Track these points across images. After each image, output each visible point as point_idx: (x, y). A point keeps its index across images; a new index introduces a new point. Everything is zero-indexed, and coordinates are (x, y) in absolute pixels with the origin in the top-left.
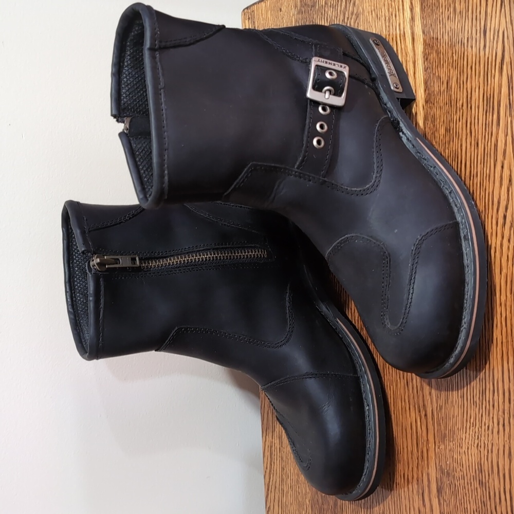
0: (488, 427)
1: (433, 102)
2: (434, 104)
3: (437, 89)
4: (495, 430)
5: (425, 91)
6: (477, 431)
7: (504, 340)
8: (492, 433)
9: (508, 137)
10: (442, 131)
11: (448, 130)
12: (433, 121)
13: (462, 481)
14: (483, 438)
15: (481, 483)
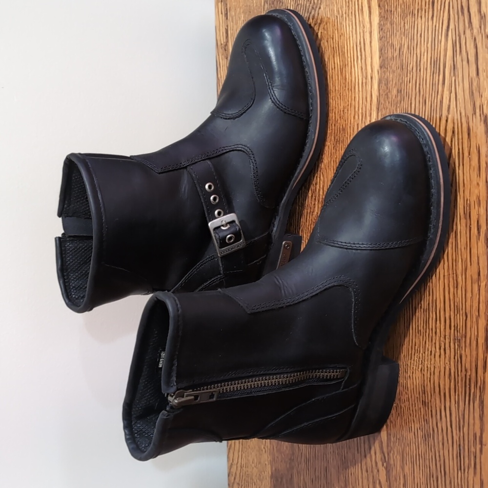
0: (431, 352)
1: (386, 67)
2: (387, 68)
3: (390, 55)
4: (437, 354)
5: (380, 57)
6: (421, 357)
7: (446, 274)
8: (435, 357)
9: (452, 94)
10: (395, 92)
11: (399, 91)
12: (387, 85)
13: (407, 403)
14: (426, 362)
15: (424, 403)
